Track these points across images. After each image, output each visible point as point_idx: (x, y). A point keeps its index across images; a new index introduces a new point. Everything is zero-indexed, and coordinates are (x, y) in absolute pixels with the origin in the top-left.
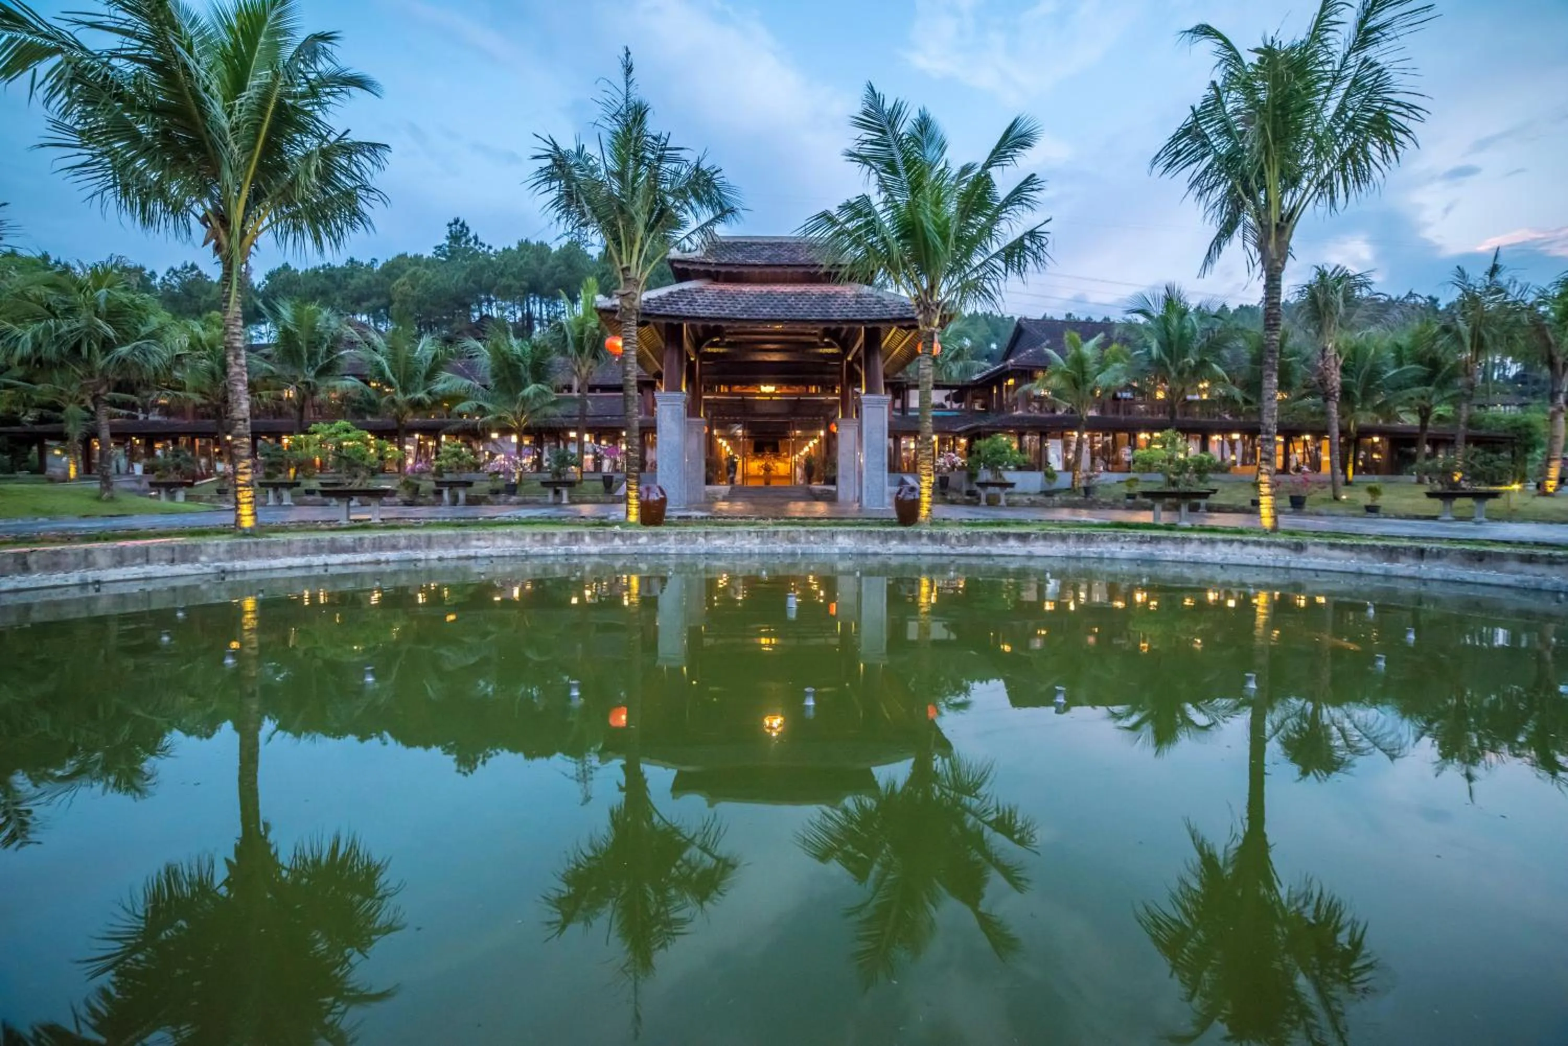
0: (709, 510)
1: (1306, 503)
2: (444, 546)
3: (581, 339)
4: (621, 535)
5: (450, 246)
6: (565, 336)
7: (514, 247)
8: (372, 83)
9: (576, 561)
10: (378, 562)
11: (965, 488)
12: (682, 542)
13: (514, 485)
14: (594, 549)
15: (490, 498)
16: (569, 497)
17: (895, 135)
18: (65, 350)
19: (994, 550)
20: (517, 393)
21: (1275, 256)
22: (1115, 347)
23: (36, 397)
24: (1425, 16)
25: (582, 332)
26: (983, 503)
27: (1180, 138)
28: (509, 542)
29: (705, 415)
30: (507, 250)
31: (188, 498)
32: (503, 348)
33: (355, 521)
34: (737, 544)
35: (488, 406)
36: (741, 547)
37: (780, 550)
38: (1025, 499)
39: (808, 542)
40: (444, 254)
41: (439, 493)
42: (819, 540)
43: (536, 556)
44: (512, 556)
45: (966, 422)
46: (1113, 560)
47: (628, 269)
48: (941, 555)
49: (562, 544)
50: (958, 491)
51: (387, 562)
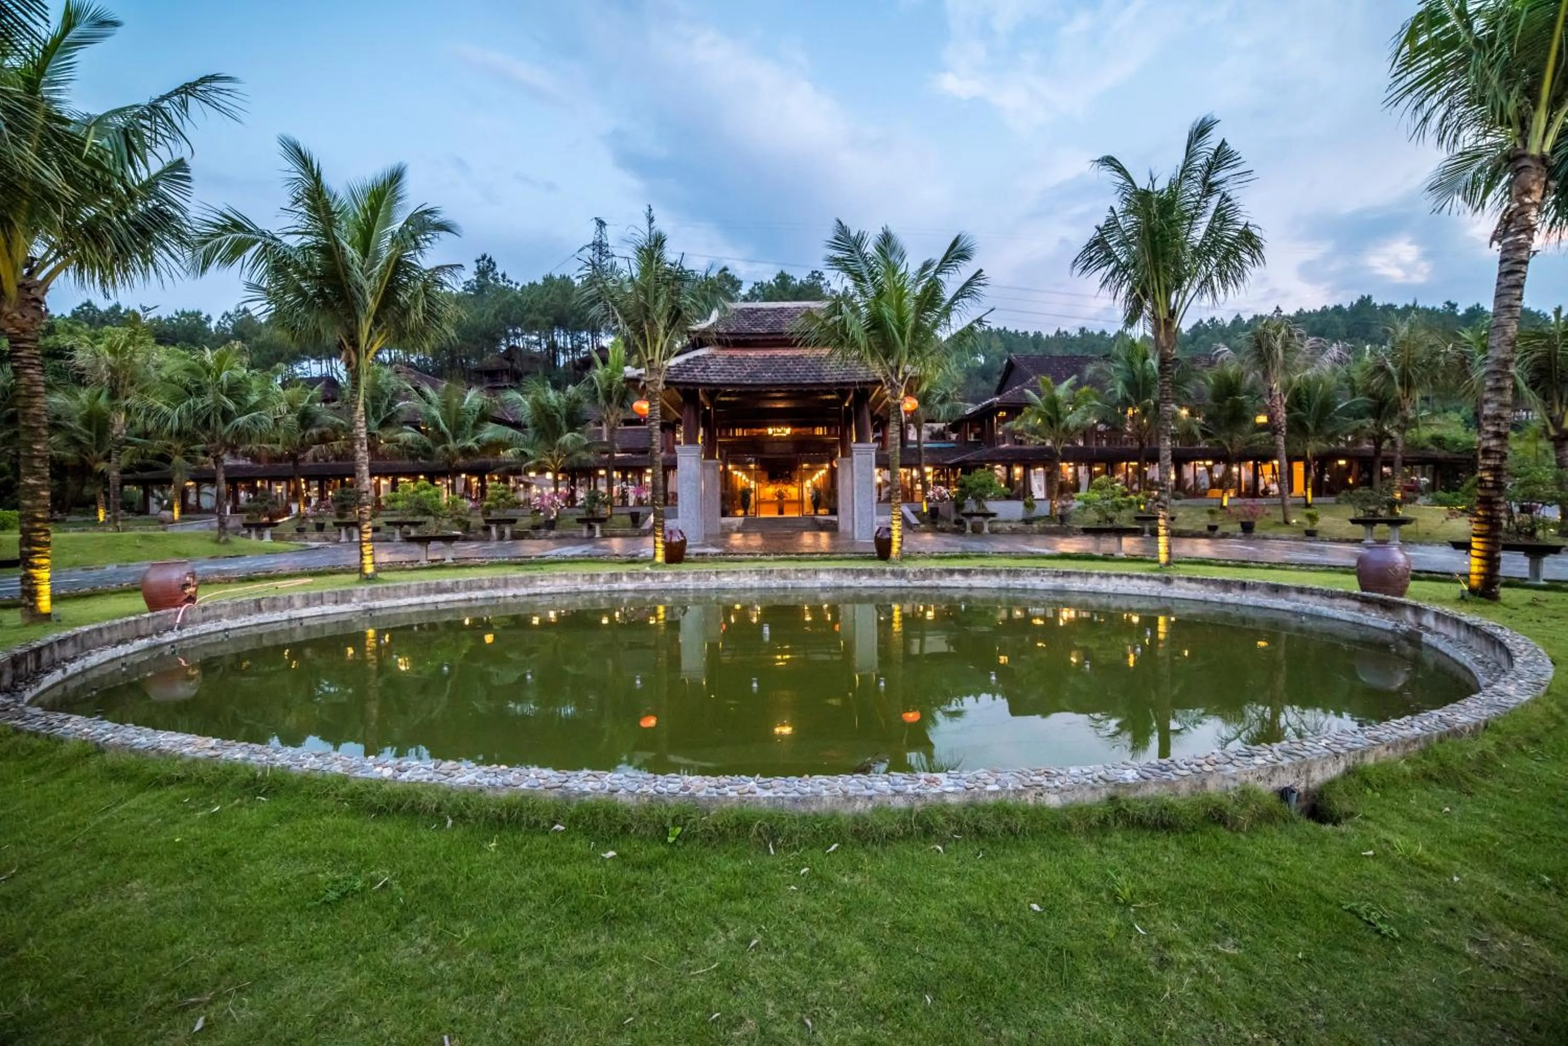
0: (723, 546)
1: (1255, 529)
2: (516, 586)
3: (610, 392)
4: (651, 575)
5: (478, 281)
6: (596, 389)
7: (540, 282)
8: (455, 226)
9: (616, 595)
10: (470, 600)
11: (953, 517)
12: (698, 579)
13: (553, 522)
14: (630, 586)
15: (532, 533)
16: (602, 532)
17: (861, 254)
18: (200, 422)
19: (942, 583)
20: (554, 440)
21: (1165, 344)
22: (1085, 389)
23: (150, 451)
24: (1248, 177)
25: (610, 386)
26: (969, 531)
27: (1091, 247)
28: (565, 582)
29: (720, 456)
30: (533, 285)
31: (274, 537)
32: (542, 400)
33: (433, 561)
34: (742, 580)
35: (530, 452)
36: (744, 583)
37: (774, 585)
38: (1007, 527)
39: (797, 578)
40: (472, 289)
41: (487, 529)
42: (804, 576)
43: (586, 592)
44: (567, 593)
45: (959, 454)
46: (1034, 590)
47: (653, 361)
48: (901, 587)
49: (605, 583)
50: (948, 520)
51: (477, 599)
